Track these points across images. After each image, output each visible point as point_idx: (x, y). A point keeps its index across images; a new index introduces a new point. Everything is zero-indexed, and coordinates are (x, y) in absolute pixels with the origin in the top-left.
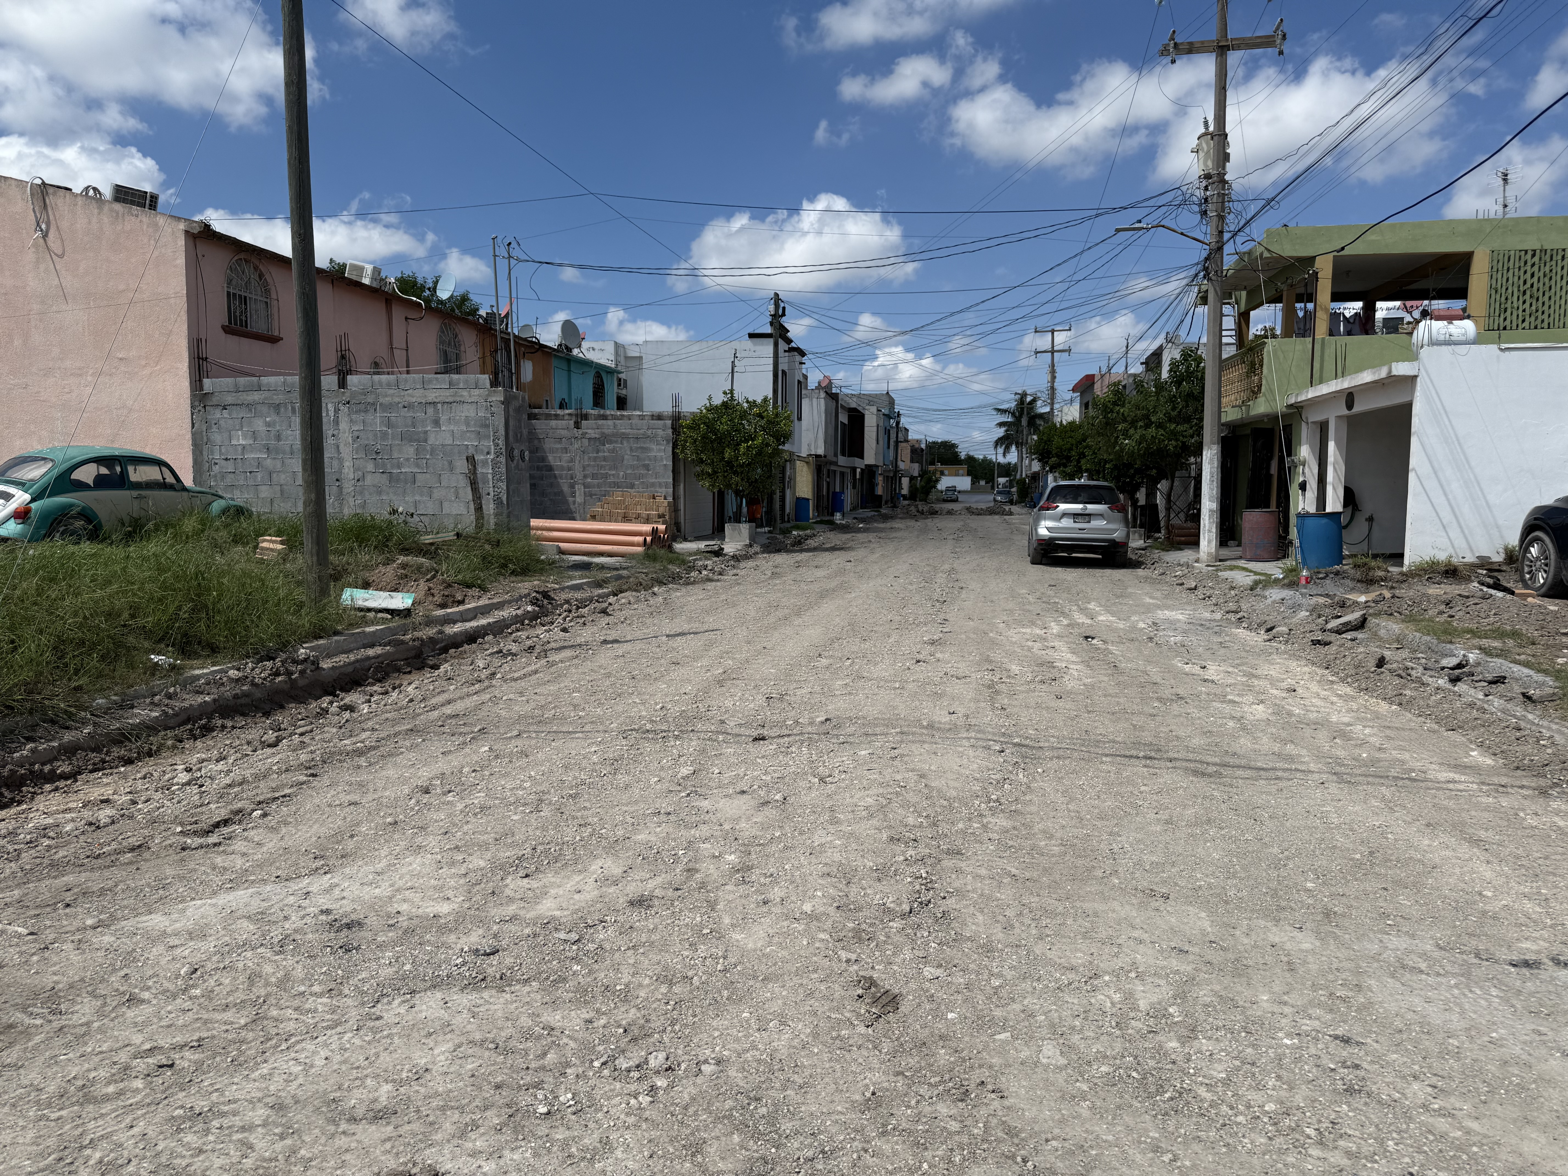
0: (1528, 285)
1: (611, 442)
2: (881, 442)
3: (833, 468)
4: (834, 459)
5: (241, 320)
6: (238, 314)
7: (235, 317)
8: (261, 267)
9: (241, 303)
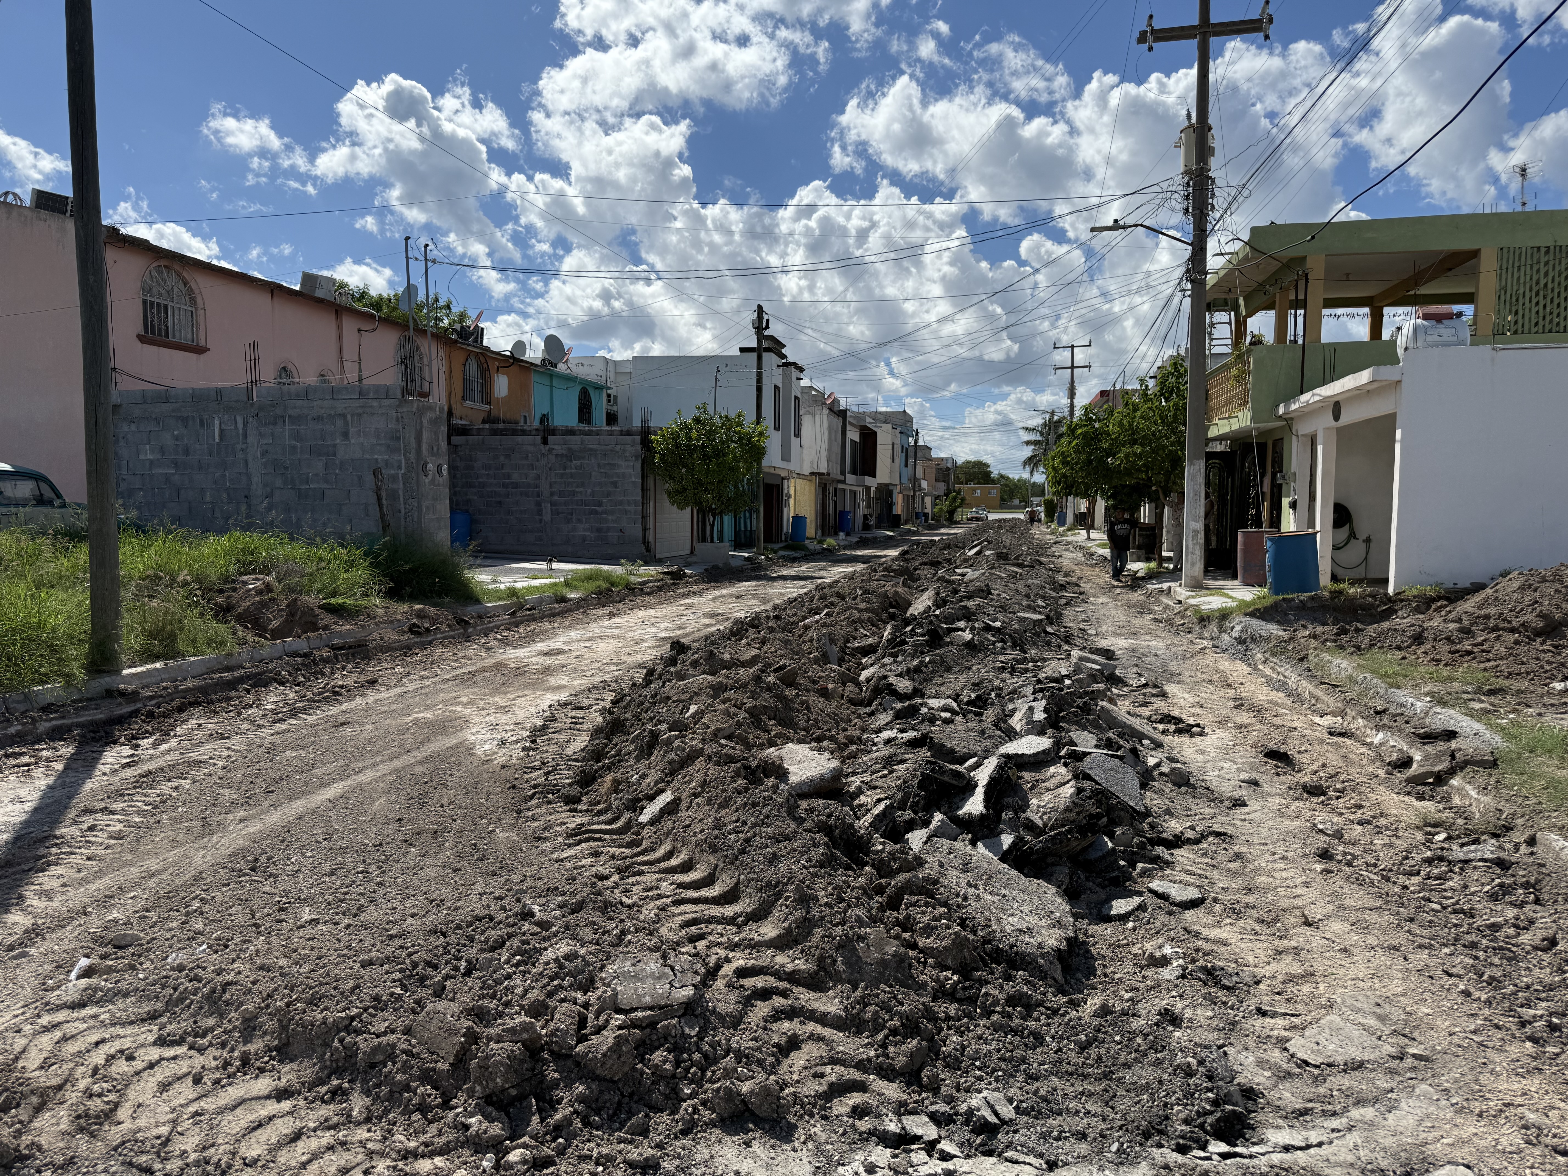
0: (1542, 285)
1: (578, 458)
2: (897, 460)
3: (841, 486)
4: (841, 478)
5: (160, 330)
6: (156, 323)
7: (153, 326)
8: (185, 274)
9: (159, 312)
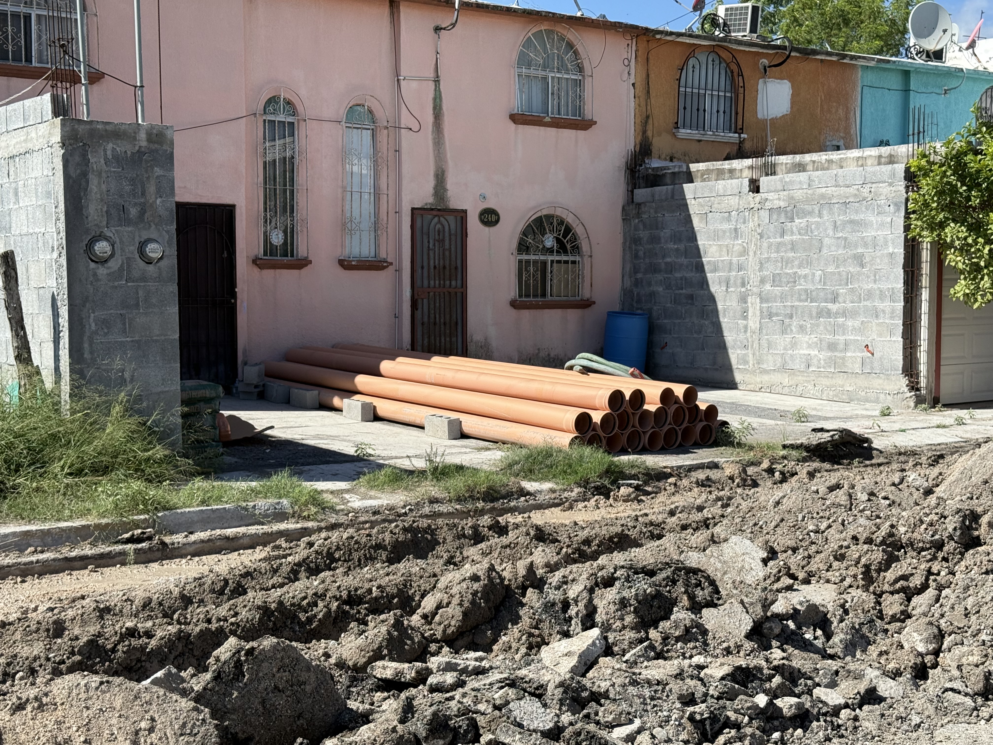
1: (804, 214)
